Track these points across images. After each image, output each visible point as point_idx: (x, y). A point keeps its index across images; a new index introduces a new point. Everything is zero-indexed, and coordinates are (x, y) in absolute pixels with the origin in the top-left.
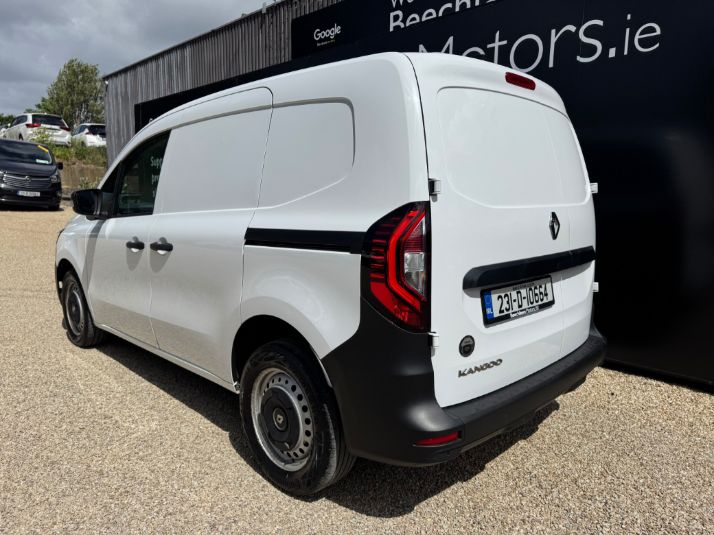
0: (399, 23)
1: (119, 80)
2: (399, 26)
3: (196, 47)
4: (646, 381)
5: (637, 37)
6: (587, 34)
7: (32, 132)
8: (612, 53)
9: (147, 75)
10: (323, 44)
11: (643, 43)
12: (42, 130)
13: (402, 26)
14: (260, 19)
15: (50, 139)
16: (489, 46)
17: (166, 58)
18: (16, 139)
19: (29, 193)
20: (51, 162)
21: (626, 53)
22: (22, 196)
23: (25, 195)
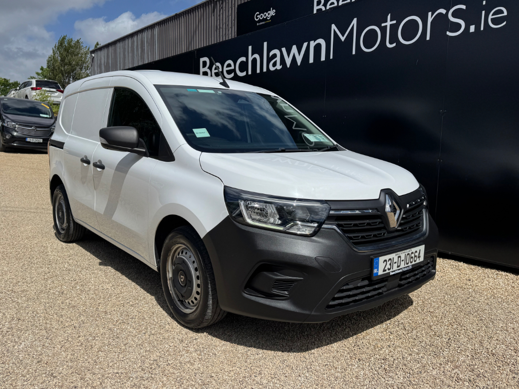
0: (321, 7)
1: (103, 54)
2: (321, 9)
3: (163, 27)
4: (498, 272)
5: (490, 17)
6: (454, 15)
7: (35, 94)
8: (472, 29)
9: (124, 49)
10: (261, 23)
11: (495, 21)
12: (43, 92)
13: (324, 9)
14: (213, 5)
15: (48, 99)
16: (383, 25)
17: (140, 36)
18: (23, 98)
19: (34, 139)
20: (51, 116)
21: (482, 29)
22: (29, 142)
23: (31, 141)
